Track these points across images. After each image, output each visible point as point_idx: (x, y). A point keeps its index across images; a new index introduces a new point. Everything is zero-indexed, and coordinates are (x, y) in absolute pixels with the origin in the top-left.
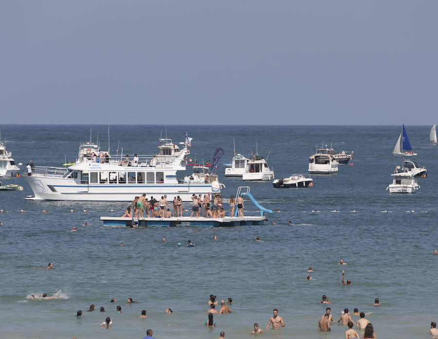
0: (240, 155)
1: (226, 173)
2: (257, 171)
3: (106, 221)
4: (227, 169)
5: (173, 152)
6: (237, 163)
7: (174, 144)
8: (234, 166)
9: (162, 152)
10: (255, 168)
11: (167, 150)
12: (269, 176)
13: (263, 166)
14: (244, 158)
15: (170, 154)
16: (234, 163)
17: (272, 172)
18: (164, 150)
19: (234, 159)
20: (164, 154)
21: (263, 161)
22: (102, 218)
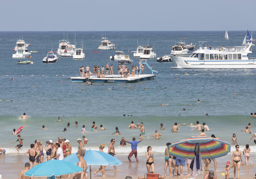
0: (140, 46)
1: (134, 56)
2: (148, 54)
3: (73, 80)
4: (134, 54)
5: (108, 44)
6: (139, 50)
7: (109, 41)
8: (138, 52)
9: (102, 45)
10: (147, 52)
11: (105, 43)
12: (153, 56)
13: (151, 51)
14: (142, 48)
15: (106, 45)
16: (138, 50)
17: (155, 54)
18: (104, 43)
19: (138, 48)
20: (103, 45)
21: (151, 49)
22: (72, 78)
